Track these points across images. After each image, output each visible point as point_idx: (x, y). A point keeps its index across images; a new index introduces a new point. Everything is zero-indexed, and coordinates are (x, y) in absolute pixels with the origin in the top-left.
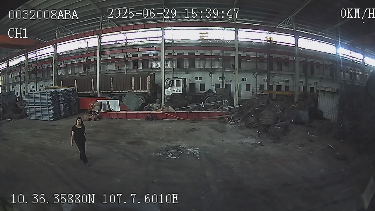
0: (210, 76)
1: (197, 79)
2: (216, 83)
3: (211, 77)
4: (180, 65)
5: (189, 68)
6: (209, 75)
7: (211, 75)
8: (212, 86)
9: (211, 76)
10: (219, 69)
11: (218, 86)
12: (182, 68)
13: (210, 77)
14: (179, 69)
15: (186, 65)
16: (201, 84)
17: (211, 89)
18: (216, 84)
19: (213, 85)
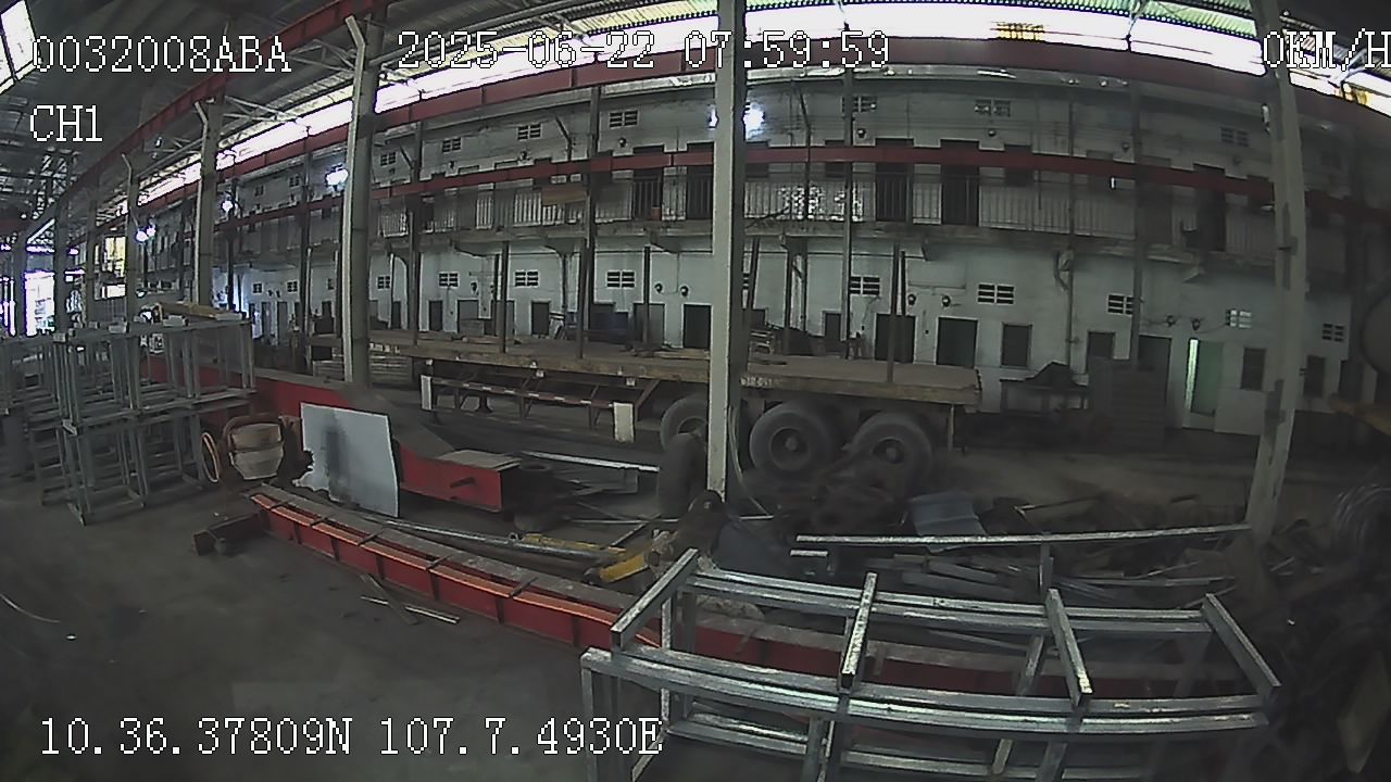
0: (1062, 282)
1: (985, 292)
2: (1093, 330)
3: (1069, 287)
4: (892, 209)
5: (946, 227)
6: (1057, 277)
7: (1064, 275)
8: (1069, 341)
9: (1066, 281)
10: (1116, 242)
11: (1100, 343)
12: (901, 224)
13: (1062, 289)
14: (887, 230)
15: (927, 206)
16: (1006, 326)
17: (1064, 363)
18: (1090, 333)
19: (1074, 335)
